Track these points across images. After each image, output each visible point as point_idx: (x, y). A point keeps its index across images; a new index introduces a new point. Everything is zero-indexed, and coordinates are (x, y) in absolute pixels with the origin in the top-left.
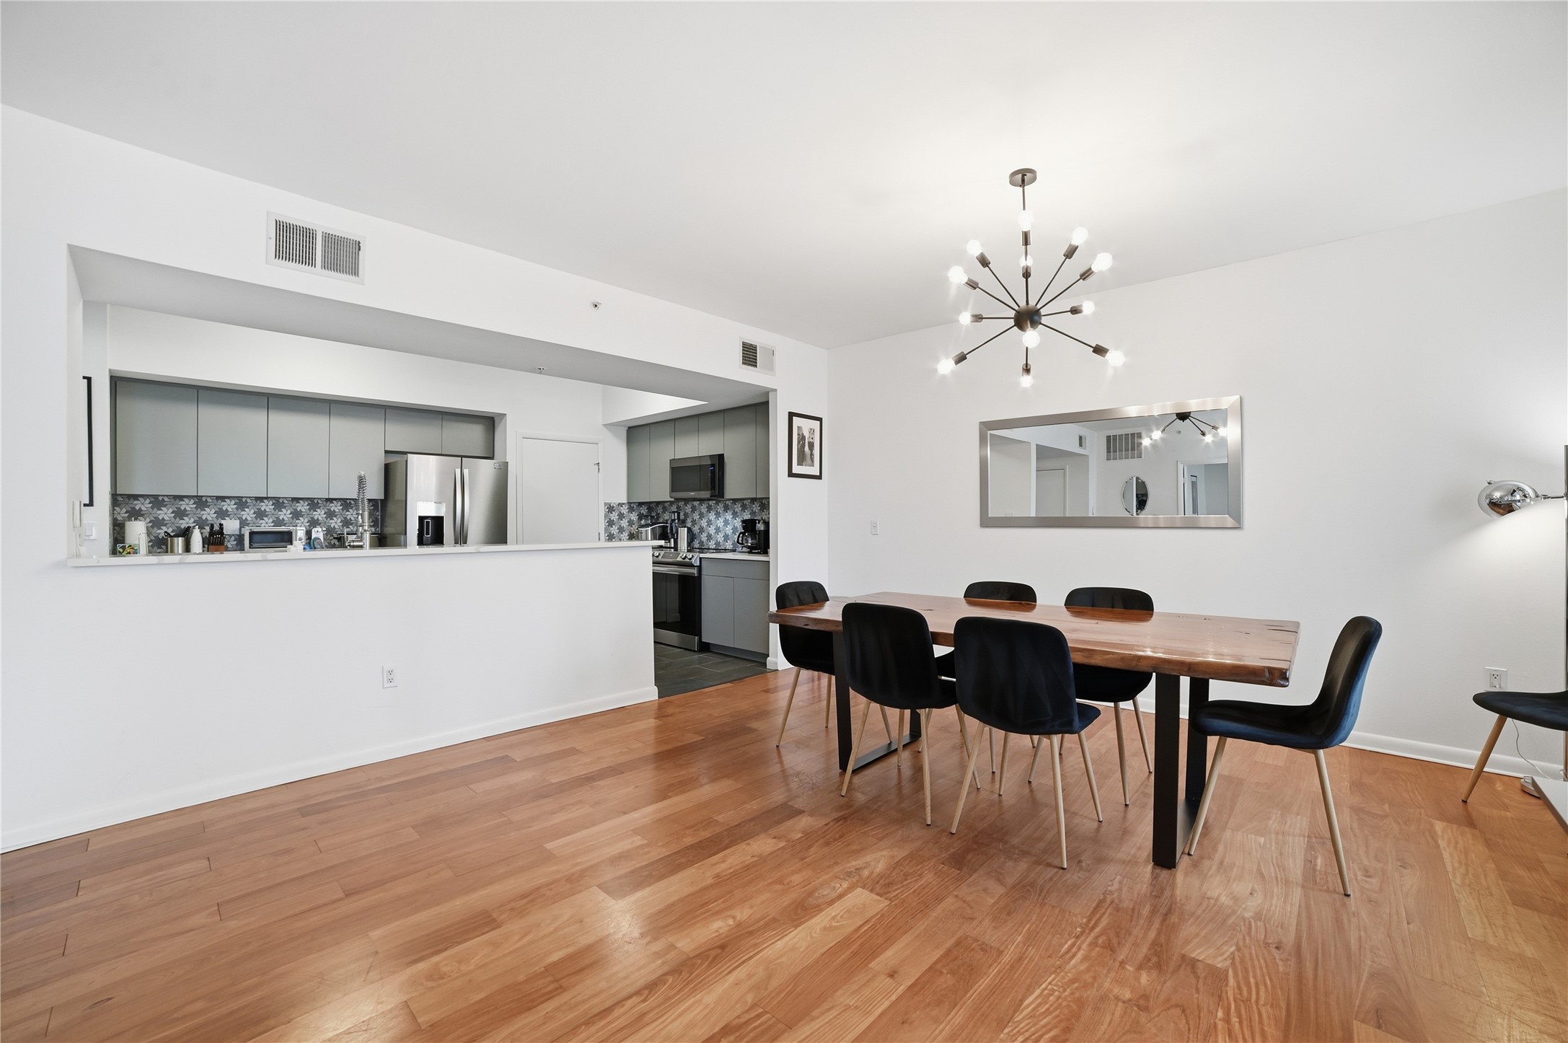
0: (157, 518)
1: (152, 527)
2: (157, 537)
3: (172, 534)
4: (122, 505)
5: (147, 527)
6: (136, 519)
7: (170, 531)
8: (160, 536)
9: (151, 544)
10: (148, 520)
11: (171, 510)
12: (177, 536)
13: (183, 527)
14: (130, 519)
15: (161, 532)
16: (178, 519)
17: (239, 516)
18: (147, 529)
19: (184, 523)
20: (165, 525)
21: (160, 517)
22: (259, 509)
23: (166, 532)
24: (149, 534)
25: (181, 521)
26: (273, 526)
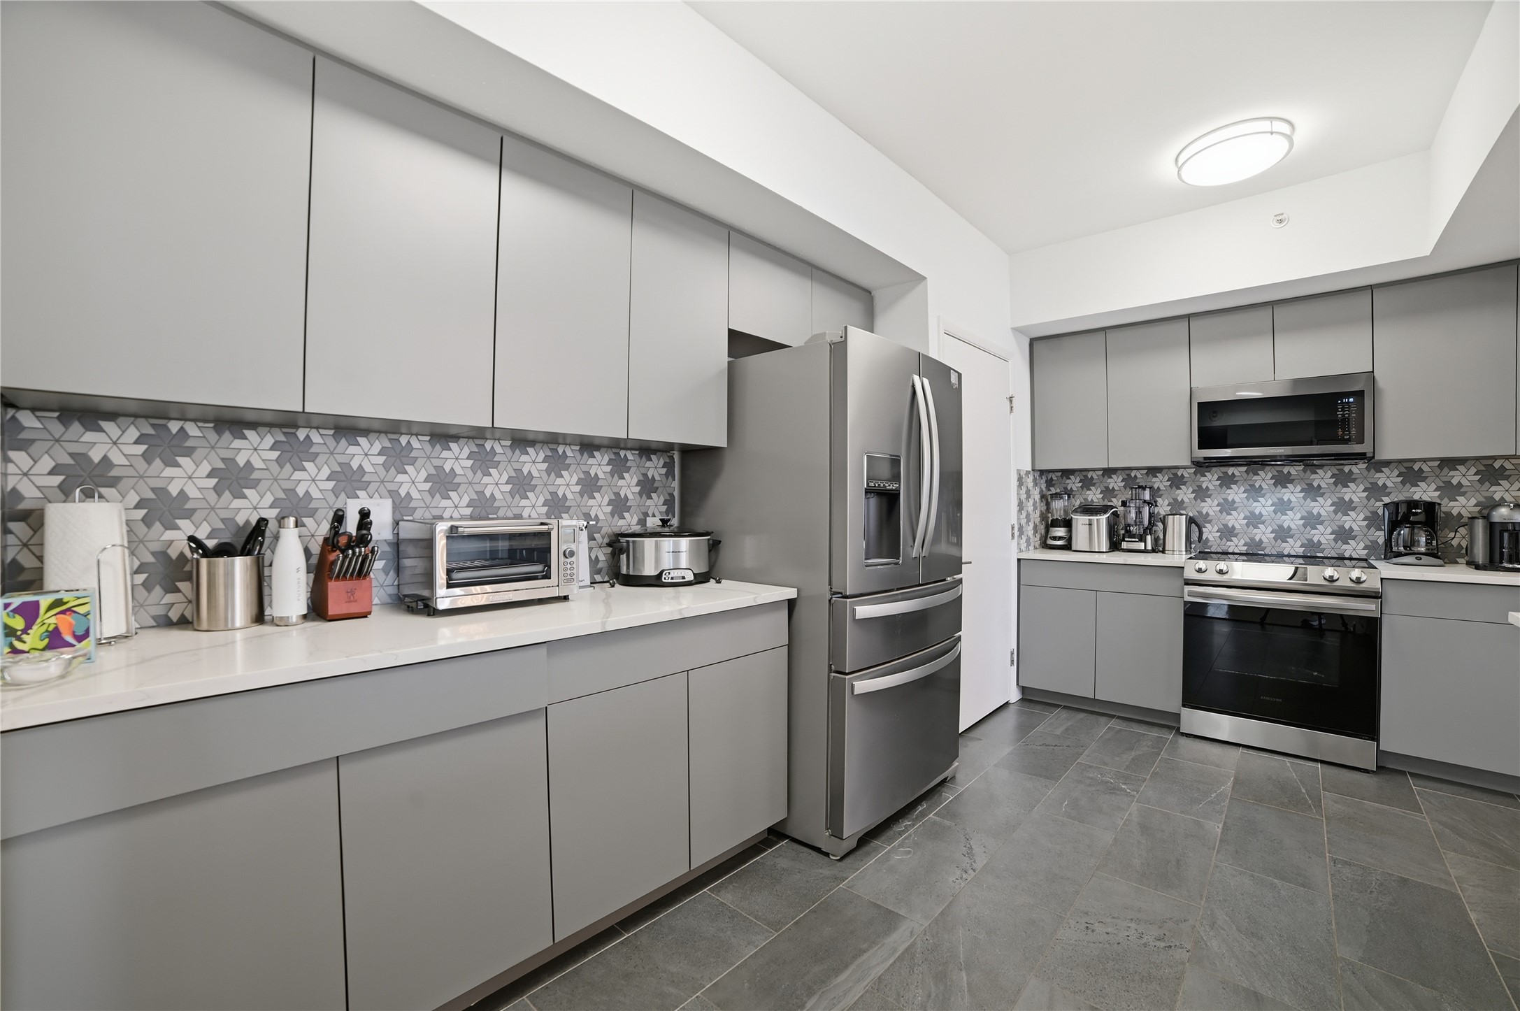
0: (161, 492)
1: (147, 521)
2: (162, 555)
3: (211, 544)
4: (37, 445)
5: (128, 523)
6: (88, 495)
7: (201, 535)
8: (173, 553)
9: (141, 578)
10: (133, 498)
11: (206, 468)
12: (225, 550)
13: (241, 519)
14: (65, 492)
15: (177, 539)
16: (227, 494)
17: (391, 487)
18: (130, 531)
19: (247, 509)
20: (189, 514)
21: (174, 490)
22: (439, 468)
23: (192, 539)
24: (133, 543)
25: (237, 503)
26: (472, 518)
